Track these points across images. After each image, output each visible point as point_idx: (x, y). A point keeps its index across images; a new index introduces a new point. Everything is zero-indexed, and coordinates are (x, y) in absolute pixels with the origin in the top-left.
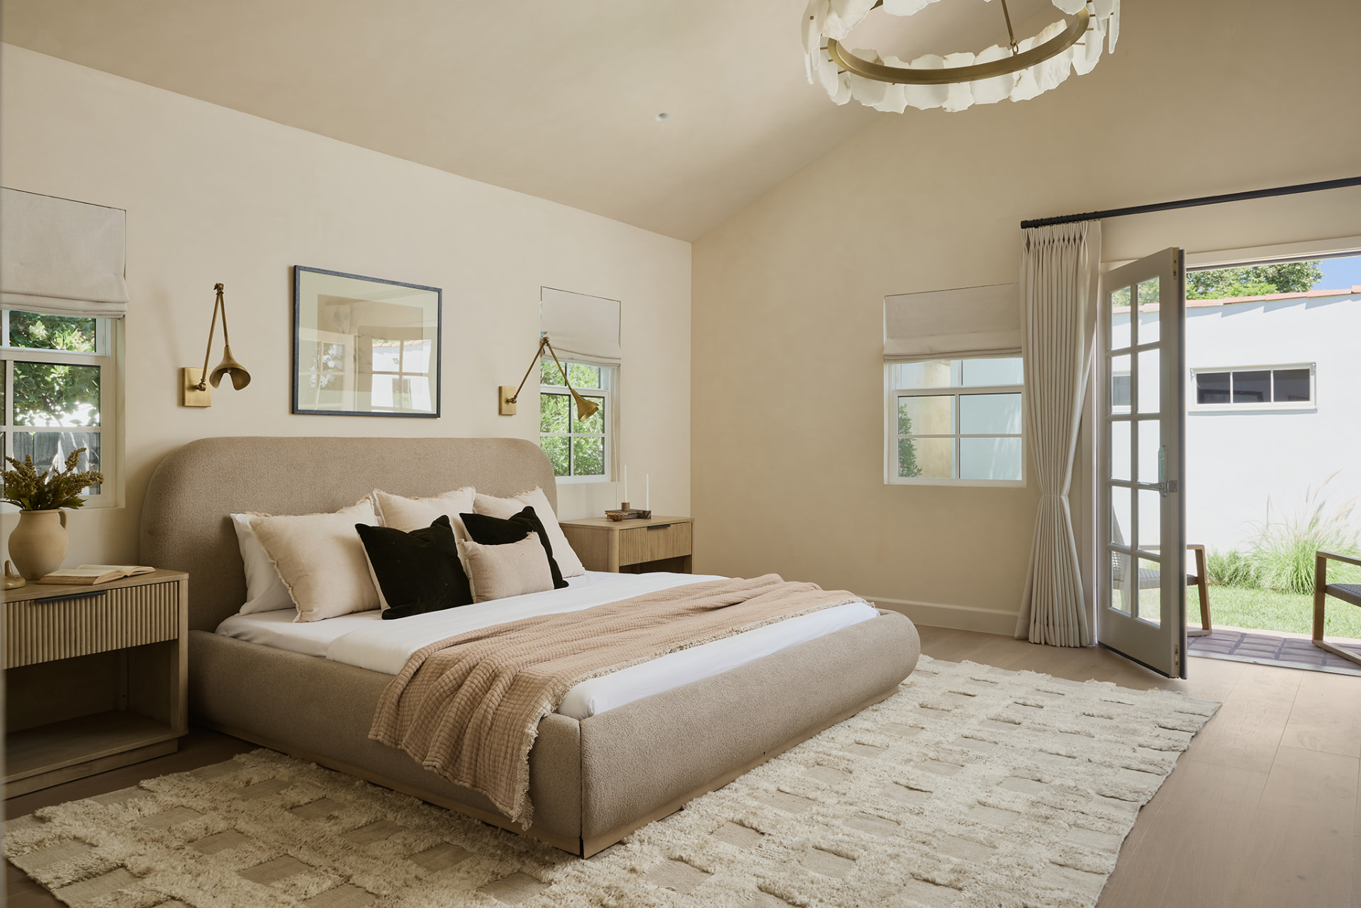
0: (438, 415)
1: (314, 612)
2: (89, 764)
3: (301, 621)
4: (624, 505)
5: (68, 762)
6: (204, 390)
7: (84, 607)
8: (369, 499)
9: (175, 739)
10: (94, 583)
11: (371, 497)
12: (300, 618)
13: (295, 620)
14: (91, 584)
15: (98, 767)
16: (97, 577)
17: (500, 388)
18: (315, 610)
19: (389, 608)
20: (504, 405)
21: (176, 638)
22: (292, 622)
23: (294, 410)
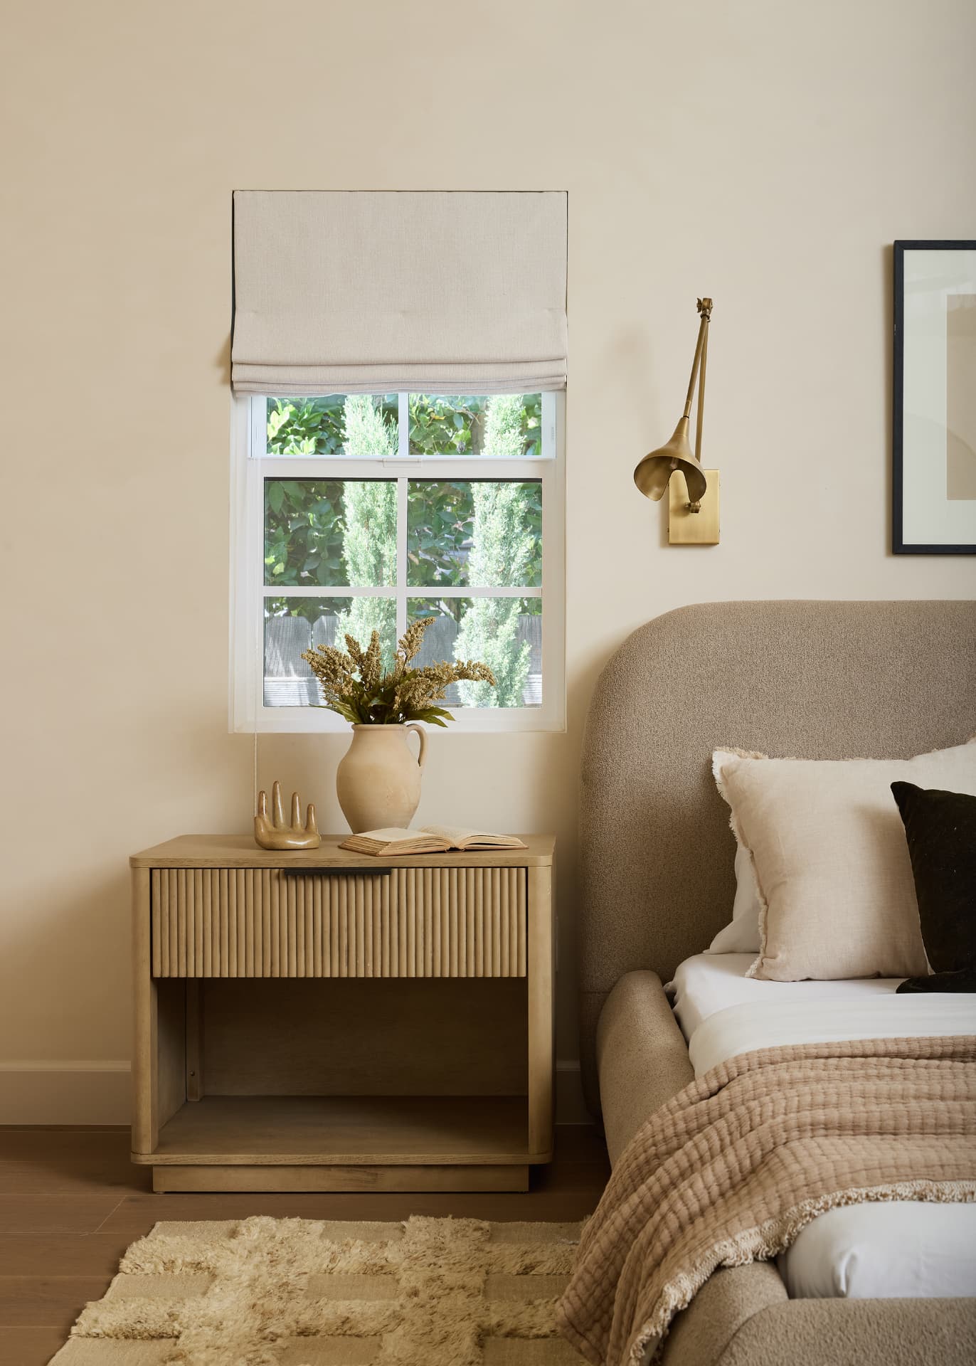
1: (778, 960)
2: (373, 1171)
3: (759, 976)
5: (336, 1158)
6: (697, 511)
7: (361, 891)
9: (526, 1165)
10: (380, 853)
12: (758, 970)
13: (748, 973)
14: (374, 855)
15: (389, 1181)
16: (387, 844)
18: (781, 957)
19: (934, 973)
21: (523, 974)
22: (743, 976)
23: (897, 547)
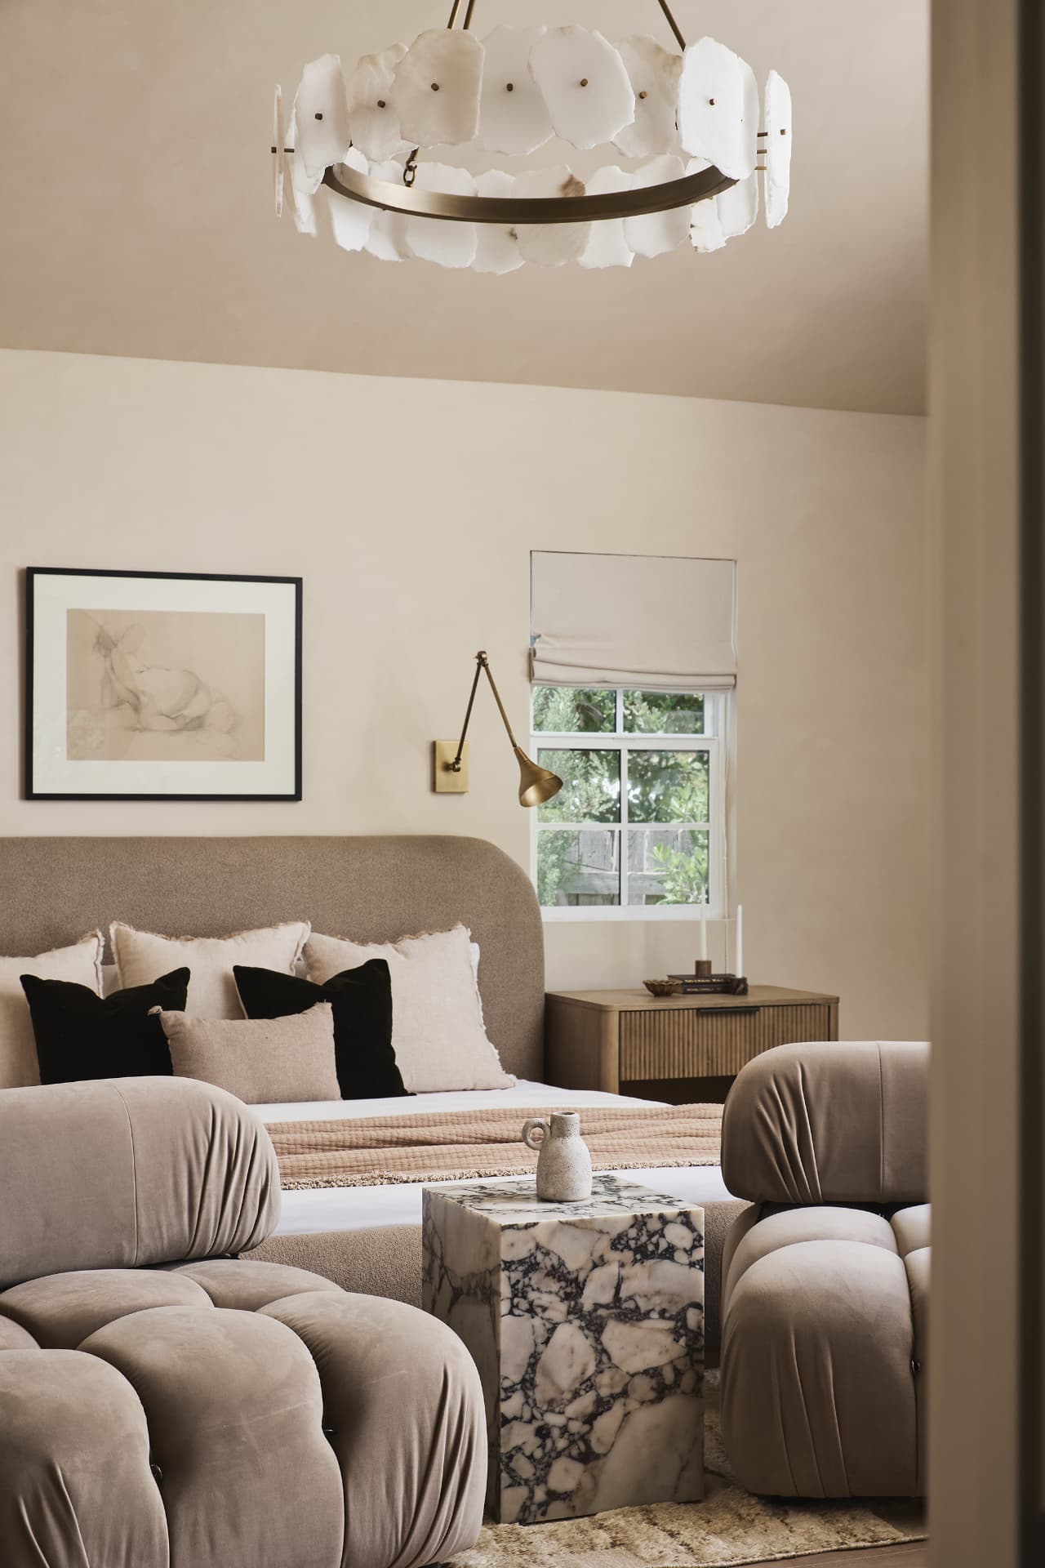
0: (297, 797)
4: (699, 964)
8: (97, 936)
11: (100, 934)
17: (434, 745)
20: (440, 774)
23: (28, 794)
